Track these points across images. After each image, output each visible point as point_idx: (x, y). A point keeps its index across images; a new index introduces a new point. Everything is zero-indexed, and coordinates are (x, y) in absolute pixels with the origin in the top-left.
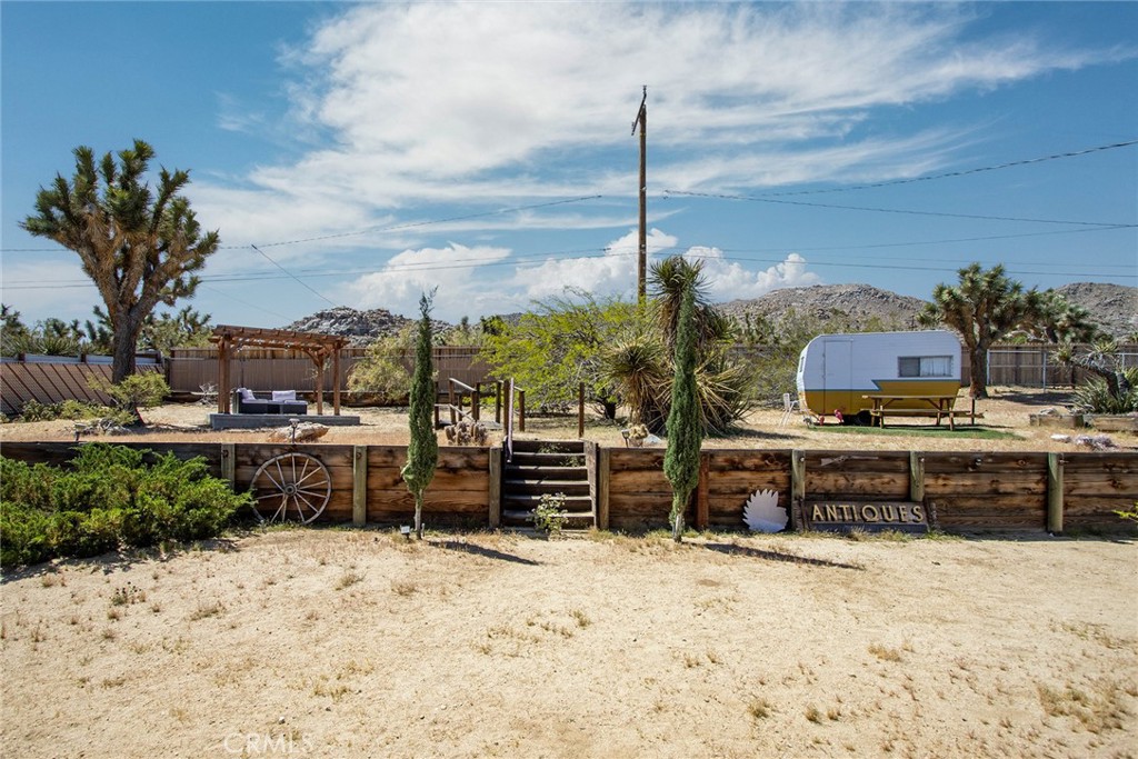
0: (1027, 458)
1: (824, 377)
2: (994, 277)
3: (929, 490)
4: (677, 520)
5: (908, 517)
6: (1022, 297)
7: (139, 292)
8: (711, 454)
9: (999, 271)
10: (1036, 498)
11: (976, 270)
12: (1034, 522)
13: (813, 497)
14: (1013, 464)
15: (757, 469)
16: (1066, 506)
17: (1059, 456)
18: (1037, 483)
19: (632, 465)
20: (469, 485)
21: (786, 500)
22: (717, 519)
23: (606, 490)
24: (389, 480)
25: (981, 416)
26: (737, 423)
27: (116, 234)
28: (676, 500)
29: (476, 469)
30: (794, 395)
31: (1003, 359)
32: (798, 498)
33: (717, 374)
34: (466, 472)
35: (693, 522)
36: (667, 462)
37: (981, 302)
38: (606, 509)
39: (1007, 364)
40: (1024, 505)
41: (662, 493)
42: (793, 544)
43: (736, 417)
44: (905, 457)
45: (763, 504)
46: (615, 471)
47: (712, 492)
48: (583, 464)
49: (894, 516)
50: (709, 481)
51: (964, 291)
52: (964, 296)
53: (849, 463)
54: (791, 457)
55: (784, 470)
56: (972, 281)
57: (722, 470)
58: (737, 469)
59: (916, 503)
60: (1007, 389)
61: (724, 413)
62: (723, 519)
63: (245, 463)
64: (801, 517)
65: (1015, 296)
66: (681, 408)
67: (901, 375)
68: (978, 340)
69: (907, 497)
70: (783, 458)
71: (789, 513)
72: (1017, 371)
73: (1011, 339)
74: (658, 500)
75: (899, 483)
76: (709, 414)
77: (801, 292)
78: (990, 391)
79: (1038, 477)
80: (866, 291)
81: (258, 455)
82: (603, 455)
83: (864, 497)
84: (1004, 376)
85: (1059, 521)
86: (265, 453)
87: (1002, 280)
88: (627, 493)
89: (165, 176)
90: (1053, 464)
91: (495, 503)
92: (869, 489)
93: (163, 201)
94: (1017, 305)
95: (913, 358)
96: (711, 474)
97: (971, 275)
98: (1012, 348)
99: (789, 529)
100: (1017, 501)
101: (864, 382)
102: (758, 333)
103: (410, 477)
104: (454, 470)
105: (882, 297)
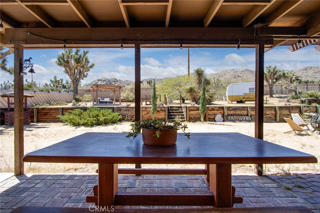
0: (272, 107)
1: (232, 93)
2: (274, 69)
3: (252, 114)
4: (202, 119)
5: (247, 119)
6: (281, 73)
7: (78, 77)
8: (208, 107)
9: (276, 67)
10: (274, 115)
11: (270, 67)
12: (273, 120)
13: (228, 115)
14: (269, 109)
15: (217, 110)
16: (280, 117)
17: (278, 107)
18: (274, 112)
19: (193, 110)
20: (161, 114)
21: (223, 116)
22: (209, 120)
23: (188, 114)
24: (146, 113)
25: (268, 101)
26: (213, 103)
27: (74, 65)
28: (202, 115)
29: (163, 111)
30: (225, 97)
31: (278, 88)
32: (226, 115)
33: (208, 92)
34: (161, 111)
35: (205, 120)
36: (200, 108)
37: (271, 74)
38: (188, 118)
39: (279, 89)
40: (271, 116)
41: (199, 115)
42: (224, 123)
43: (213, 101)
44: (247, 107)
45: (219, 117)
46: (190, 111)
47: (208, 114)
48: (182, 110)
49: (244, 119)
50: (208, 112)
51: (267, 72)
52: (267, 73)
53: (235, 109)
54: (224, 108)
55: (223, 110)
56: (269, 70)
57: (210, 110)
58: (214, 110)
59: (249, 116)
60: (279, 95)
61: (210, 100)
62: (211, 120)
63: (118, 110)
64: (226, 119)
65: (280, 73)
66: (203, 98)
67: (250, 92)
68: (271, 83)
69: (247, 115)
70: (222, 108)
71: (224, 118)
72: (282, 91)
73: (281, 83)
74: (198, 116)
75: (245, 112)
76: (207, 100)
77: (228, 71)
78: (274, 96)
79: (274, 111)
80: (247, 70)
81: (121, 109)
82: (187, 108)
83: (238, 115)
84: (278, 92)
85: (278, 120)
86: (122, 108)
87: (276, 69)
88: (192, 115)
89: (84, 52)
90: (277, 108)
91: (167, 117)
92: (240, 114)
93: (84, 57)
94: (280, 75)
95: (252, 88)
96: (208, 111)
97: (268, 68)
98: (280, 85)
99: (224, 121)
100: (270, 116)
101: (241, 94)
102: (217, 83)
103: (152, 112)
104: (158, 111)
105: (252, 72)
